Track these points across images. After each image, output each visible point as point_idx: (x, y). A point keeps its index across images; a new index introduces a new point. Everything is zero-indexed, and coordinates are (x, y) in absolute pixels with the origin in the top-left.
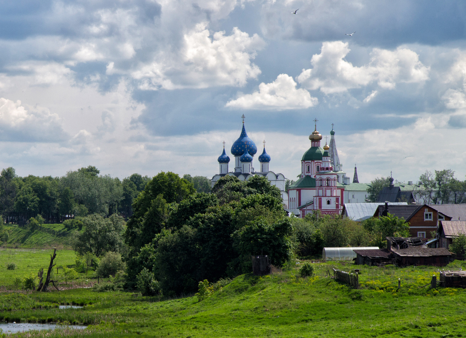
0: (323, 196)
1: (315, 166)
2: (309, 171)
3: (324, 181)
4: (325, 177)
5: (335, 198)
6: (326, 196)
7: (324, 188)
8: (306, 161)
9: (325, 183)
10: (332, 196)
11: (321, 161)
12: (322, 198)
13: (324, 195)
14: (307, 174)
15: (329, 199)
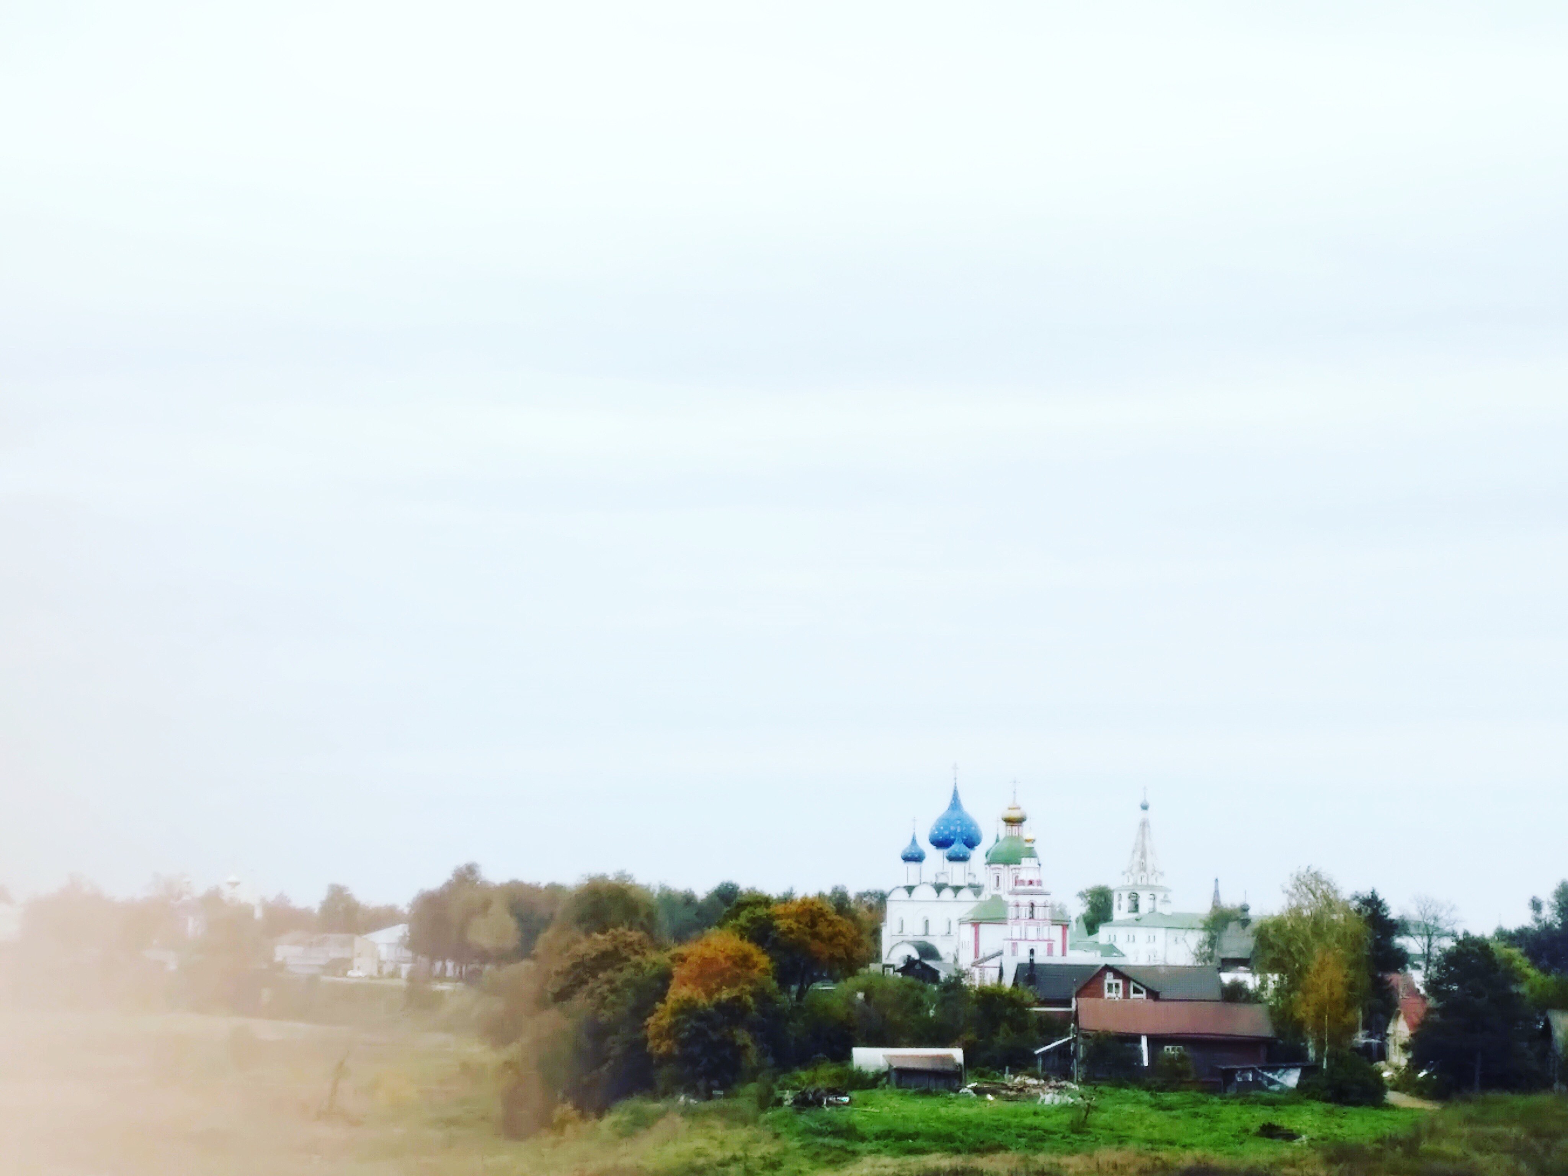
0: (1021, 940)
1: (1011, 877)
2: (998, 885)
3: (1024, 908)
4: (1025, 900)
5: (1045, 944)
6: (1026, 940)
7: (1023, 922)
8: (993, 866)
9: (1025, 912)
10: (1039, 940)
11: (1018, 866)
12: (1019, 943)
13: (1023, 937)
14: (995, 892)
15: (1032, 945)
